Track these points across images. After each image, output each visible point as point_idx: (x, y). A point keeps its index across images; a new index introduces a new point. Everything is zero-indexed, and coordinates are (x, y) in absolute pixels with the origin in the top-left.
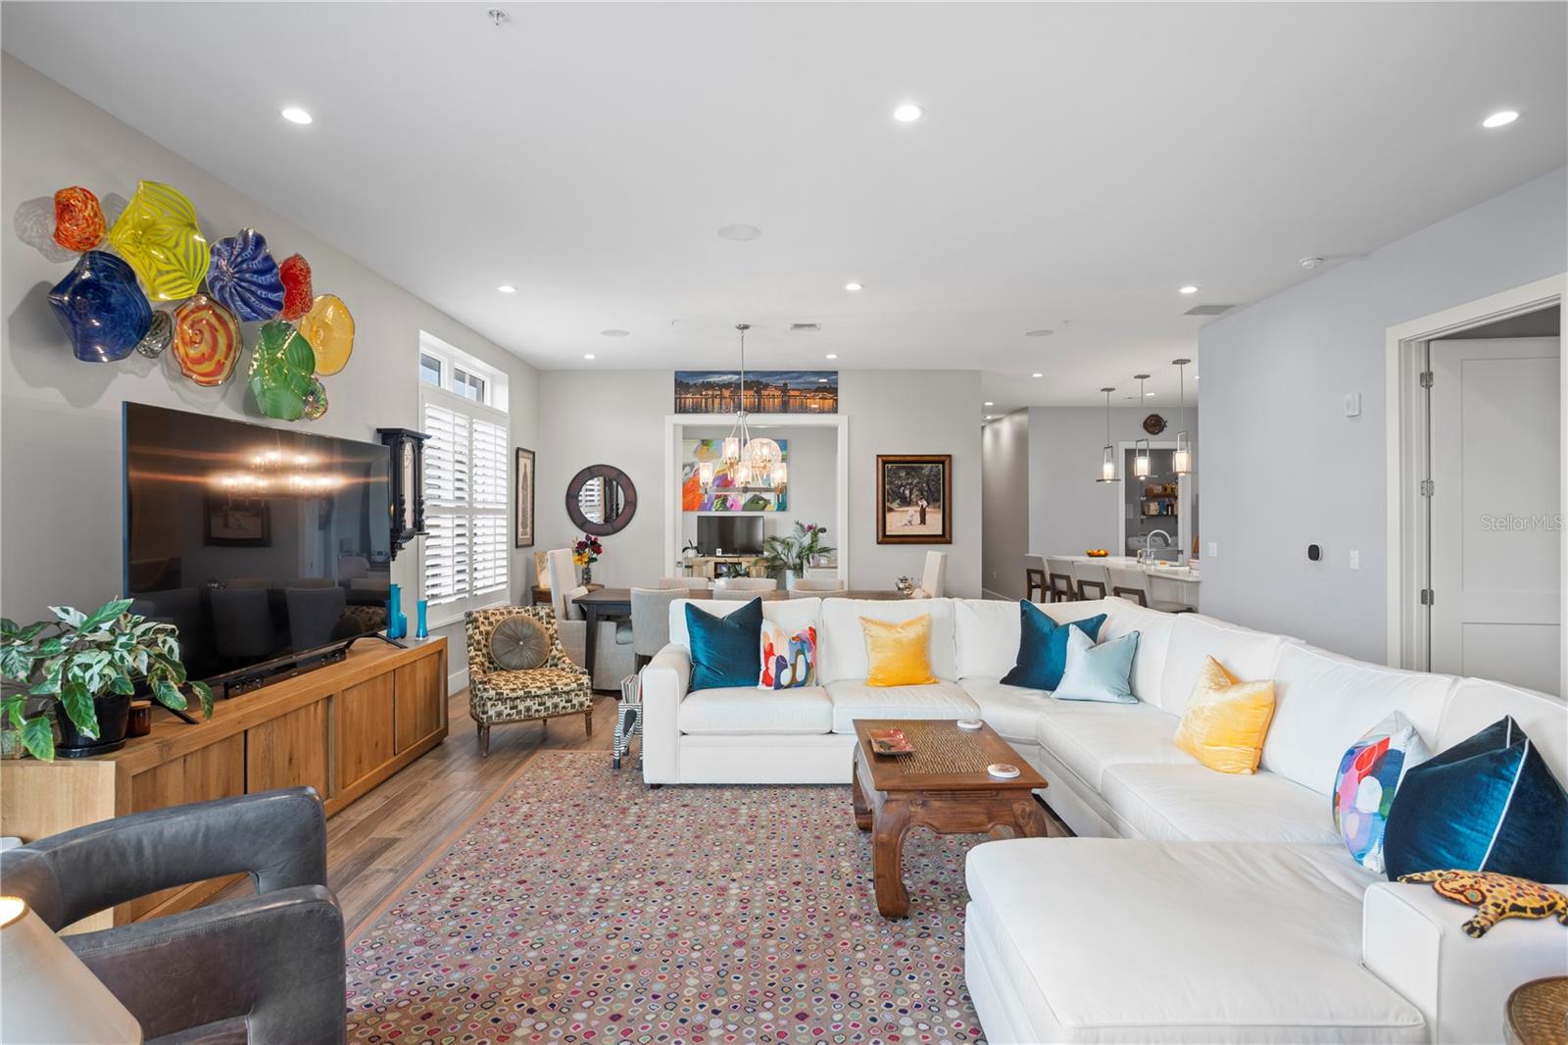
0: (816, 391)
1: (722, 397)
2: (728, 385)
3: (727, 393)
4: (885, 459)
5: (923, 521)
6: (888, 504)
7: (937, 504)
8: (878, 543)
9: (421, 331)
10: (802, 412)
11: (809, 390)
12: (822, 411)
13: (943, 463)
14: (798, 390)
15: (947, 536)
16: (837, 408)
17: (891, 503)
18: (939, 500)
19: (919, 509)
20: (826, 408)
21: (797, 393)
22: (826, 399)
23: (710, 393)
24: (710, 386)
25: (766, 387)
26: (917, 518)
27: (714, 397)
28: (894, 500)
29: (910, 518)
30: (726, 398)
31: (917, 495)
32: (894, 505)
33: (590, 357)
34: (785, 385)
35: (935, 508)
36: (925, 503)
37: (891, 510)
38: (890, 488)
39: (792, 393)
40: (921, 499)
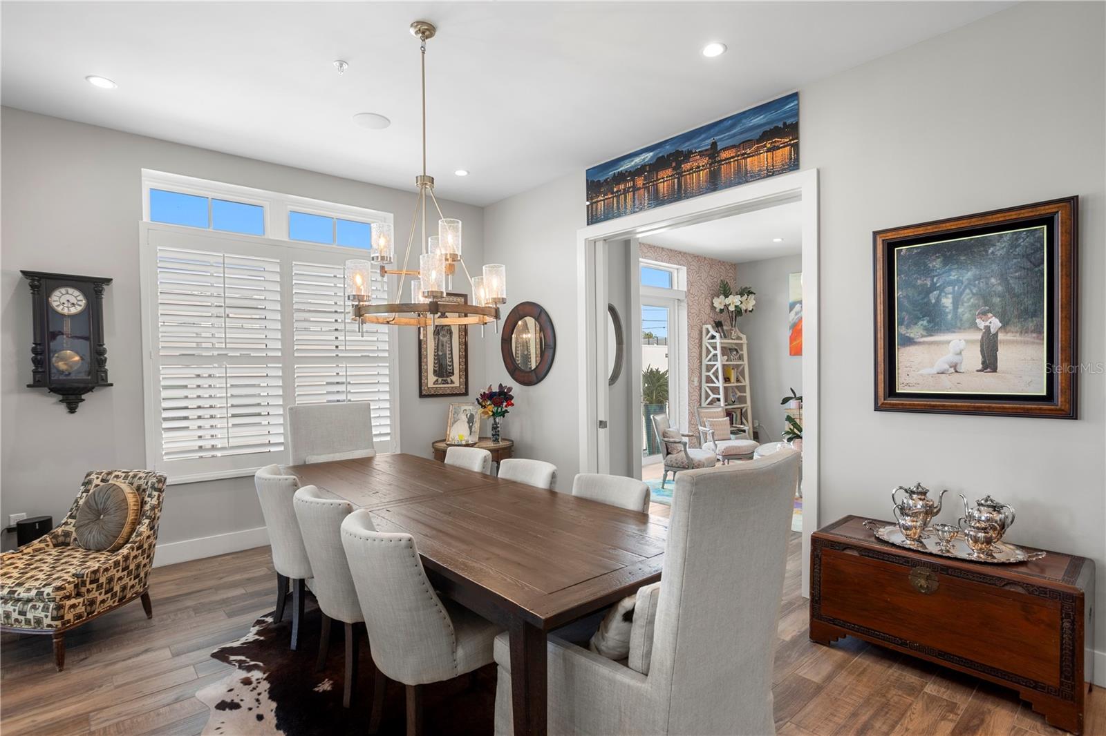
0: (759, 141)
1: (635, 189)
2: (639, 171)
3: (640, 182)
4: (890, 236)
5: (990, 364)
6: (899, 330)
7: (1031, 325)
8: (877, 408)
9: (142, 169)
10: (740, 183)
11: (747, 143)
12: (771, 173)
13: (1049, 221)
14: (733, 147)
15: (1060, 399)
16: (797, 160)
17: (908, 327)
18: (1037, 313)
19: (978, 336)
20: (778, 164)
21: (731, 153)
22: (779, 148)
23: (622, 187)
24: (621, 178)
25: (688, 155)
26: (974, 358)
27: (626, 191)
28: (914, 321)
29: (956, 359)
30: (640, 189)
31: (974, 306)
32: (915, 332)
33: (461, 173)
34: (714, 144)
35: (1025, 331)
36: (995, 323)
37: (909, 341)
38: (907, 297)
39: (724, 155)
40: (984, 313)
